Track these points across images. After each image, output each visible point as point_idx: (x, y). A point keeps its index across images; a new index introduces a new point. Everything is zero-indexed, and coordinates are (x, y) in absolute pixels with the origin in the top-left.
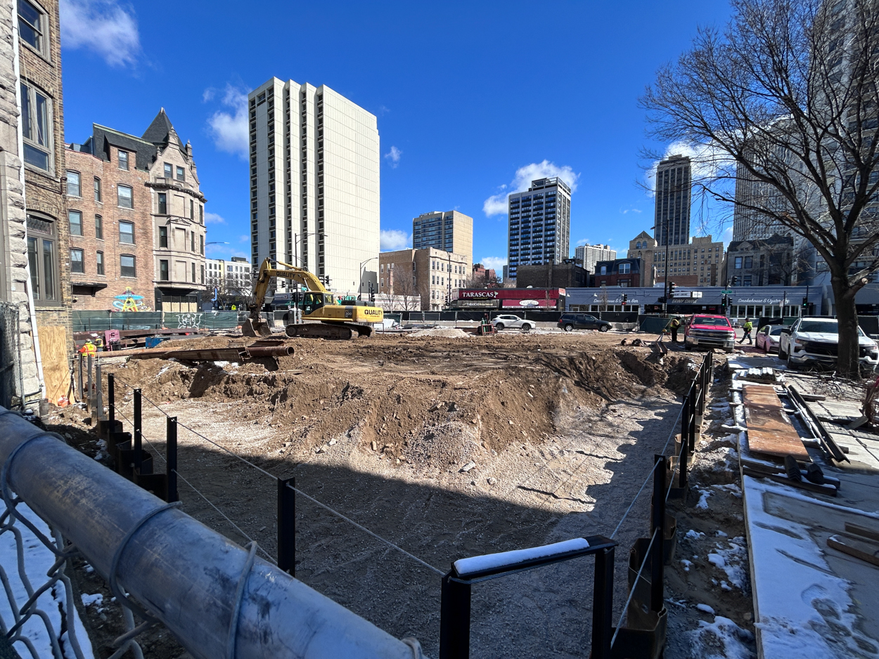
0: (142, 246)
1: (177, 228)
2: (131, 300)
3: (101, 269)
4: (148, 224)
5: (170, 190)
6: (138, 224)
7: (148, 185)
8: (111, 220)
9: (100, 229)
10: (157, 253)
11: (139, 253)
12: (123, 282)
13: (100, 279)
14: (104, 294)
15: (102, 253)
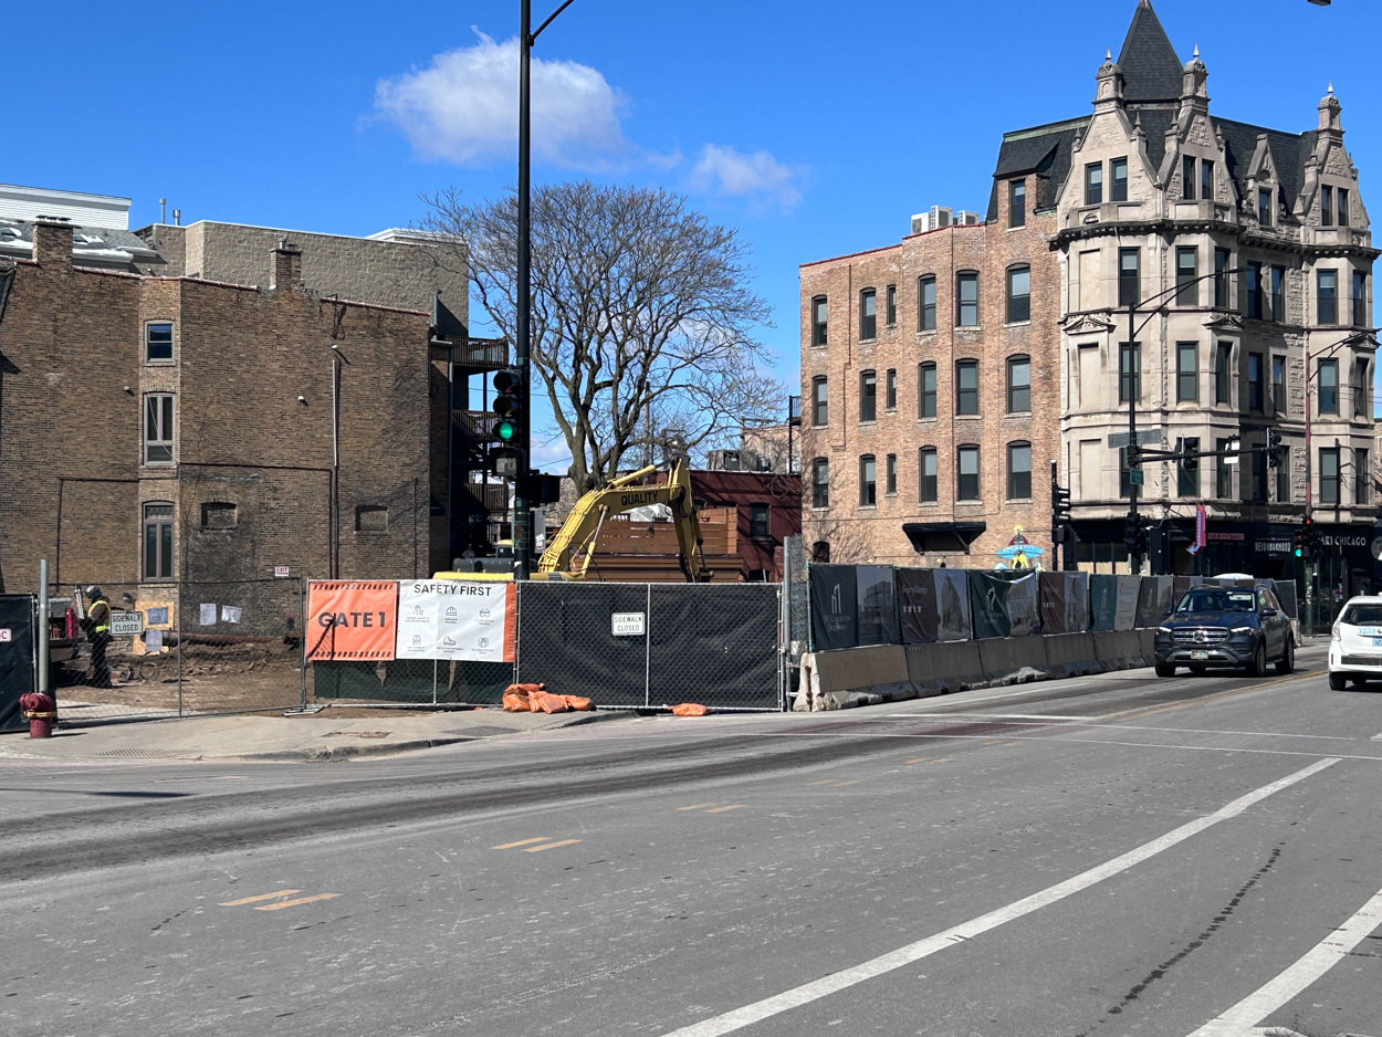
1: (1081, 347)
2: (1023, 559)
6: (1036, 358)
7: (1052, 246)
8: (994, 362)
9: (975, 391)
10: (1064, 425)
11: (1036, 436)
12: (1009, 512)
13: (967, 511)
14: (982, 546)
15: (976, 448)
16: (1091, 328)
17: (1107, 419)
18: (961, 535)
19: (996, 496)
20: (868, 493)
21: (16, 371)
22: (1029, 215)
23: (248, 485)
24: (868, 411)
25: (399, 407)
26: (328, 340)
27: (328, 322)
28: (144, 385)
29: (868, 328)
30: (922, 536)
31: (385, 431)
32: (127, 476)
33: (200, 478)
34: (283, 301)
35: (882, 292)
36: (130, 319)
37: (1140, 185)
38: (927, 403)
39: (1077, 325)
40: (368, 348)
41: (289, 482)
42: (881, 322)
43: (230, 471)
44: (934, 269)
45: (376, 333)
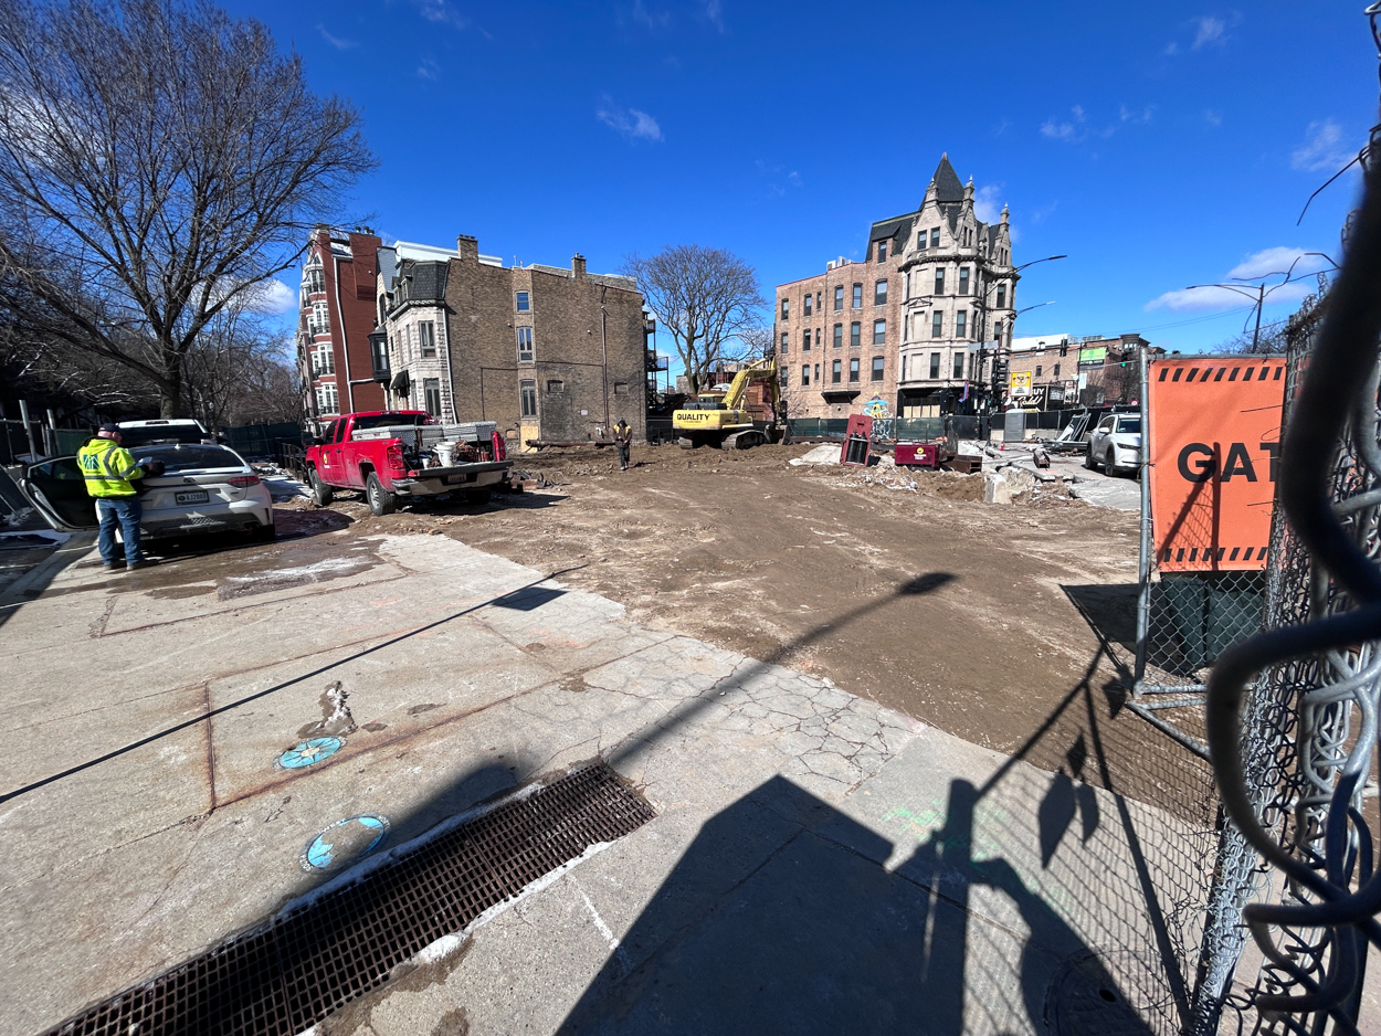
0: (891, 344)
1: (915, 313)
2: (877, 406)
3: (854, 376)
4: (898, 316)
5: (913, 267)
6: (889, 320)
7: (900, 270)
8: (868, 323)
9: (859, 336)
10: (901, 349)
11: (887, 353)
12: (872, 387)
13: (853, 386)
14: (858, 401)
15: (858, 360)
16: (921, 304)
17: (926, 344)
18: (848, 397)
19: (866, 380)
20: (806, 381)
21: (455, 314)
22: (888, 257)
23: (568, 372)
24: (807, 346)
25: (631, 337)
26: (600, 304)
27: (599, 295)
28: (517, 323)
29: (808, 311)
30: (831, 398)
31: (626, 348)
32: (512, 367)
33: (546, 368)
34: (579, 284)
35: (814, 296)
36: (508, 290)
37: (946, 239)
38: (837, 342)
39: (914, 304)
40: (617, 308)
41: (586, 371)
42: (814, 308)
43: (559, 365)
44: (843, 283)
45: (620, 302)
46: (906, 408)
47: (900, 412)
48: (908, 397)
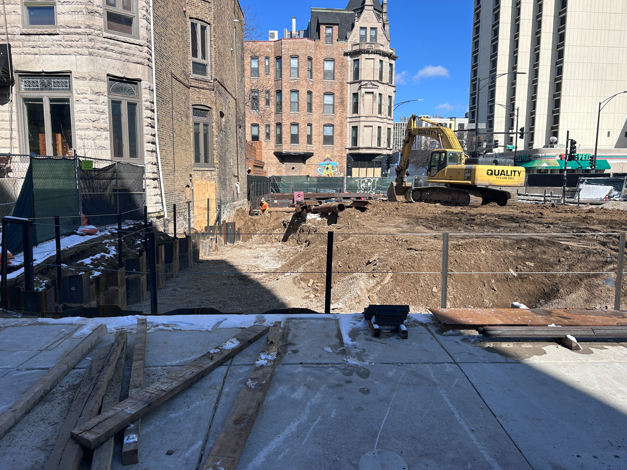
0: (339, 115)
1: (366, 93)
2: (329, 166)
3: (309, 139)
4: (345, 92)
5: (363, 55)
6: (337, 94)
7: (346, 54)
8: (318, 94)
10: (348, 120)
11: (336, 122)
12: (324, 150)
13: (308, 149)
14: (311, 161)
15: (311, 125)
16: (371, 86)
17: (375, 119)
18: (303, 158)
19: (318, 144)
22: (335, 41)
24: (255, 106)
28: (190, 11)
29: (254, 73)
30: (283, 157)
33: (219, 93)
35: (261, 59)
37: (382, 39)
42: (262, 71)
43: (223, 89)
46: (354, 169)
47: (349, 173)
48: (356, 160)
